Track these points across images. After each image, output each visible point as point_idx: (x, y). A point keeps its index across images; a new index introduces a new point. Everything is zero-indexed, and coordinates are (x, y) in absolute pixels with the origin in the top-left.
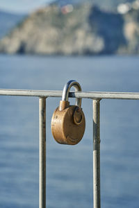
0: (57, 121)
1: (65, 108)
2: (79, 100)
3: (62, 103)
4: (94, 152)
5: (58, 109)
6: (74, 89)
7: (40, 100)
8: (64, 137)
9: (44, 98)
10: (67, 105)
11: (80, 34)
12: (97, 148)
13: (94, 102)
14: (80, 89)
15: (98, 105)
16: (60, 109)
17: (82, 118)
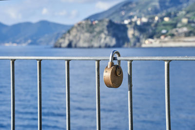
0: (107, 74)
1: (112, 66)
2: (119, 61)
3: (109, 63)
4: (129, 92)
5: (107, 67)
6: (116, 56)
7: (96, 62)
8: (111, 83)
9: (99, 61)
10: (112, 64)
11: (103, 36)
12: (131, 90)
13: (129, 62)
14: (119, 56)
15: (131, 65)
16: (109, 67)
17: (121, 72)
